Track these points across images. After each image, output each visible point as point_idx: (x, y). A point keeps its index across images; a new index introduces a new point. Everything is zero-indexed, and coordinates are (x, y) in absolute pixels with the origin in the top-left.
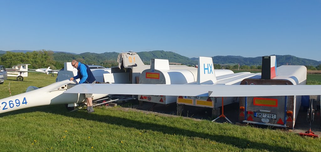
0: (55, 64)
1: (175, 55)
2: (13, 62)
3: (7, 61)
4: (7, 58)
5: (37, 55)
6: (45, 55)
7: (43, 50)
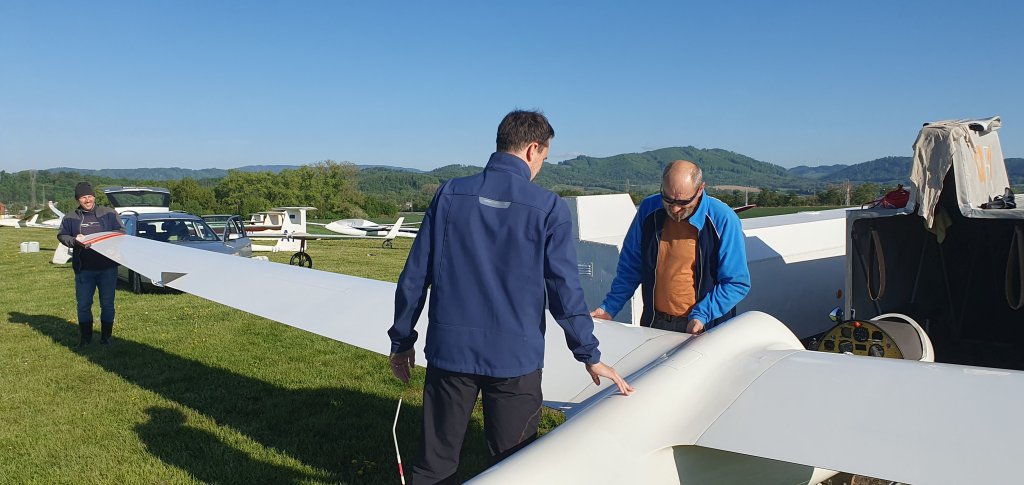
0: (362, 203)
1: (733, 161)
2: (245, 200)
3: (230, 200)
4: (231, 190)
5: (310, 177)
6: (334, 177)
7: (328, 162)
